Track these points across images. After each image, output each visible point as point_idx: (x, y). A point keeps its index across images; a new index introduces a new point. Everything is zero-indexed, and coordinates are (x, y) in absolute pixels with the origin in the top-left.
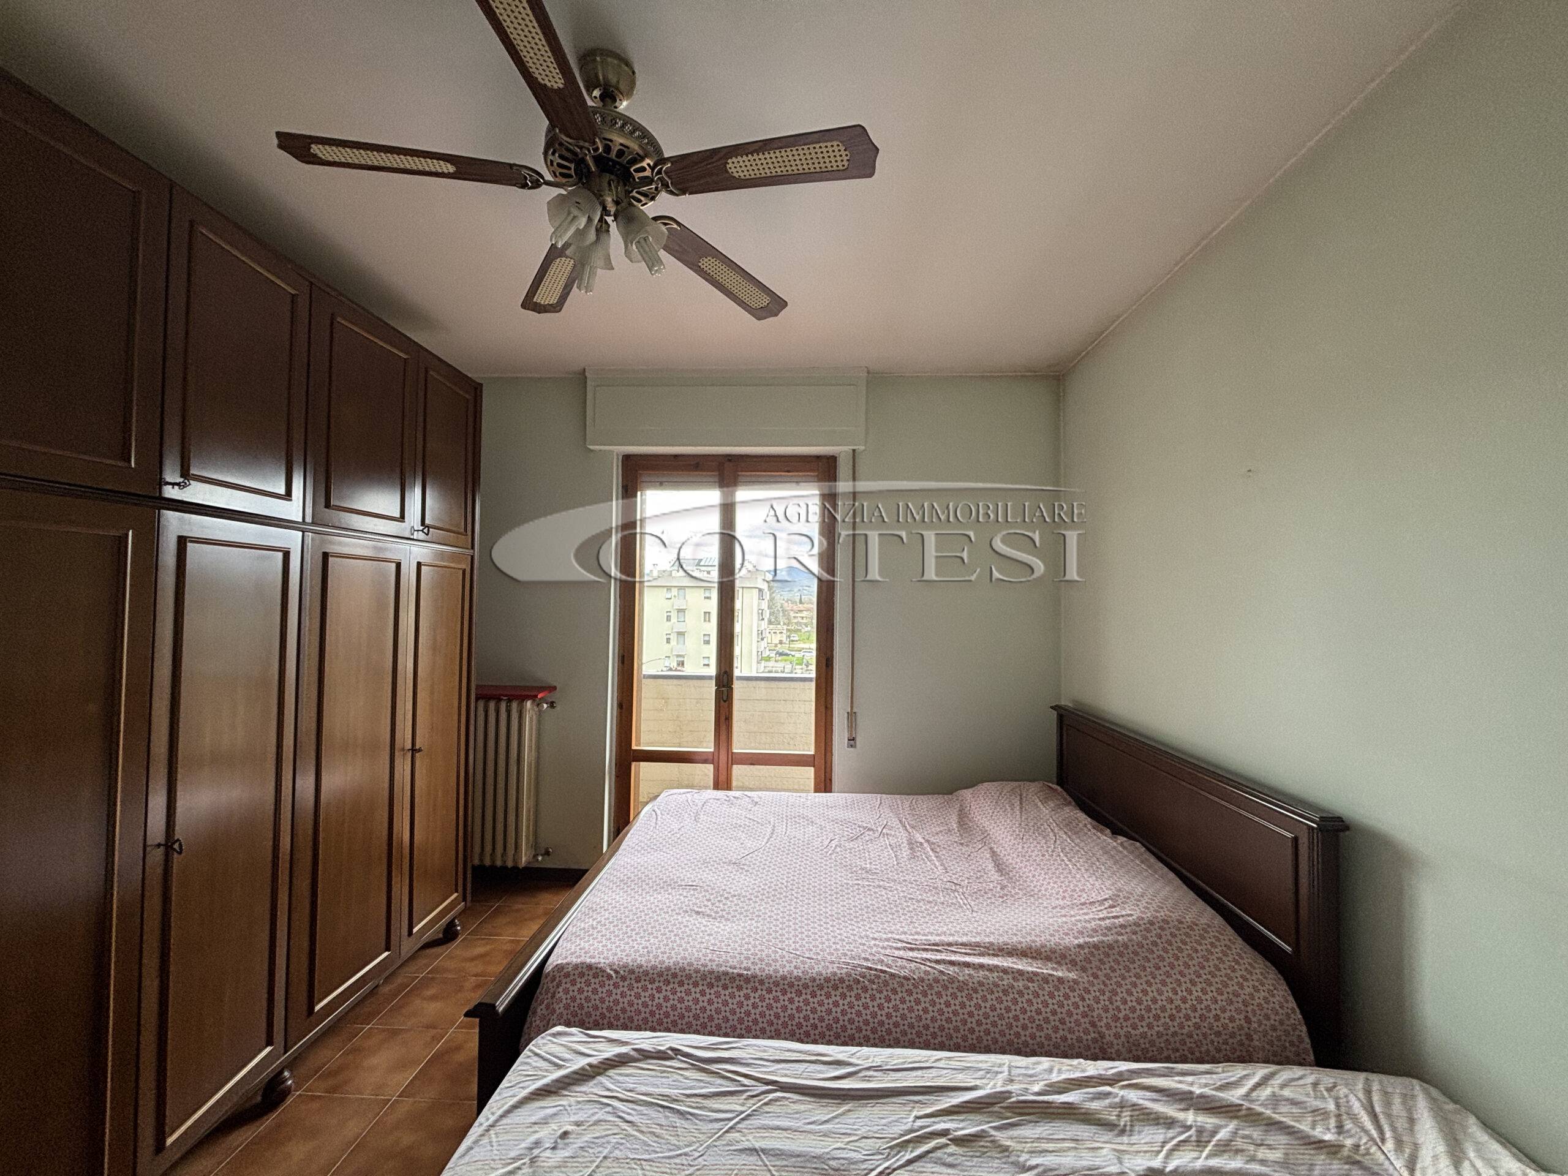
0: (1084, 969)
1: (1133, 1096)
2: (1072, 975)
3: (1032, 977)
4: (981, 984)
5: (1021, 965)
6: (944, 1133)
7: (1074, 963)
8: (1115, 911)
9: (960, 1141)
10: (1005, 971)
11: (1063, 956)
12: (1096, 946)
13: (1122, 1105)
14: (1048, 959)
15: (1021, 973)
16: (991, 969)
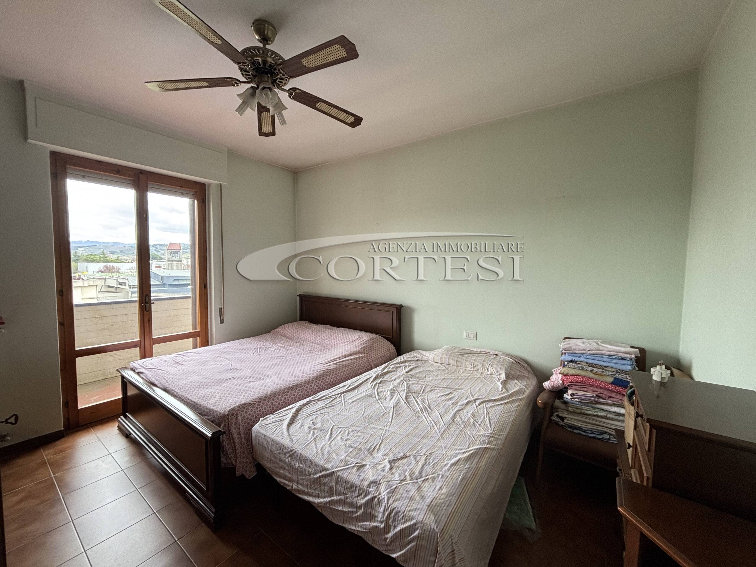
0: (364, 353)
1: (393, 366)
2: (363, 355)
3: (356, 358)
4: (349, 363)
5: (352, 357)
6: (377, 383)
7: (362, 353)
8: (362, 340)
9: (380, 383)
10: (351, 359)
11: (359, 352)
12: (364, 348)
13: (393, 368)
14: (356, 354)
15: (354, 358)
16: (348, 360)
